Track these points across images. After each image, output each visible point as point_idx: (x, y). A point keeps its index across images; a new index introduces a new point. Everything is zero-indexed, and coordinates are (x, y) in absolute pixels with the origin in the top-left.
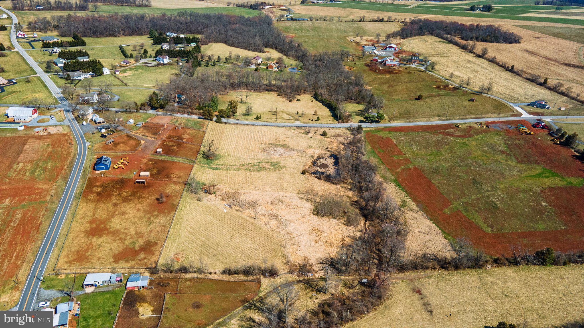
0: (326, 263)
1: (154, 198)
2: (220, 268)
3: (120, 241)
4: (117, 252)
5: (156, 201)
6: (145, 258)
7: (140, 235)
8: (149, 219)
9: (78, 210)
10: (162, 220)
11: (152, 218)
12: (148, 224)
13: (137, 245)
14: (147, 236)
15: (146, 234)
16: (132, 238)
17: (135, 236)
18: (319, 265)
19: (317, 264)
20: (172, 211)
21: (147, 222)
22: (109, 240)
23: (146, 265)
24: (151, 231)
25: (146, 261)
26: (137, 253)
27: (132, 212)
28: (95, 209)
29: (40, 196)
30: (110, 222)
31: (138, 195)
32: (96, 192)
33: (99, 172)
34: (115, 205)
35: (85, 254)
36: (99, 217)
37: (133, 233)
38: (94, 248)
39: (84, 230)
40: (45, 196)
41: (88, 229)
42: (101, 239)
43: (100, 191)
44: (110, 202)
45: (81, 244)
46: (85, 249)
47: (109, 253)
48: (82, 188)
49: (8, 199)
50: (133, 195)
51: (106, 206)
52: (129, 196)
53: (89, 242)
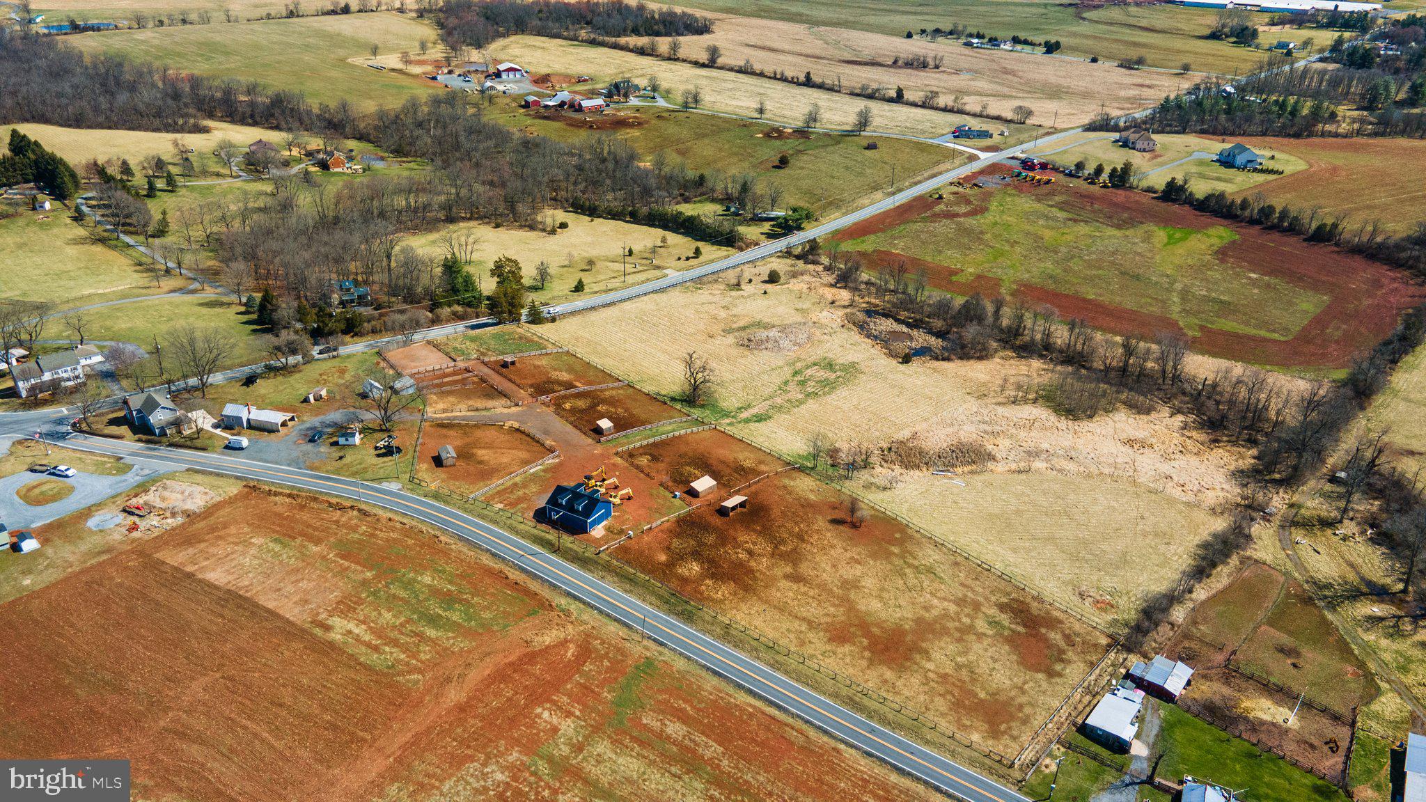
1: (822, 524)
3: (972, 638)
4: (1015, 658)
5: (844, 529)
6: (1067, 636)
7: (966, 603)
8: (910, 566)
9: (754, 634)
11: (913, 562)
12: (932, 575)
13: (1006, 624)
14: (981, 599)
15: (972, 596)
16: (971, 617)
17: (967, 611)
20: (903, 529)
21: (920, 573)
22: (952, 648)
24: (965, 585)
25: (1078, 639)
26: (1037, 637)
27: (858, 573)
28: (781, 610)
29: (601, 658)
30: (868, 613)
31: (785, 535)
32: (702, 577)
33: (598, 531)
34: (797, 578)
35: (982, 700)
36: (827, 619)
37: (952, 608)
38: (967, 679)
39: (864, 663)
40: (618, 649)
41: (867, 654)
42: (937, 655)
43: (702, 568)
44: (774, 579)
45: (926, 688)
46: (956, 692)
47: (1004, 666)
48: (645, 585)
49: (546, 715)
50: (777, 542)
51: (785, 590)
52: (776, 547)
53: (931, 675)
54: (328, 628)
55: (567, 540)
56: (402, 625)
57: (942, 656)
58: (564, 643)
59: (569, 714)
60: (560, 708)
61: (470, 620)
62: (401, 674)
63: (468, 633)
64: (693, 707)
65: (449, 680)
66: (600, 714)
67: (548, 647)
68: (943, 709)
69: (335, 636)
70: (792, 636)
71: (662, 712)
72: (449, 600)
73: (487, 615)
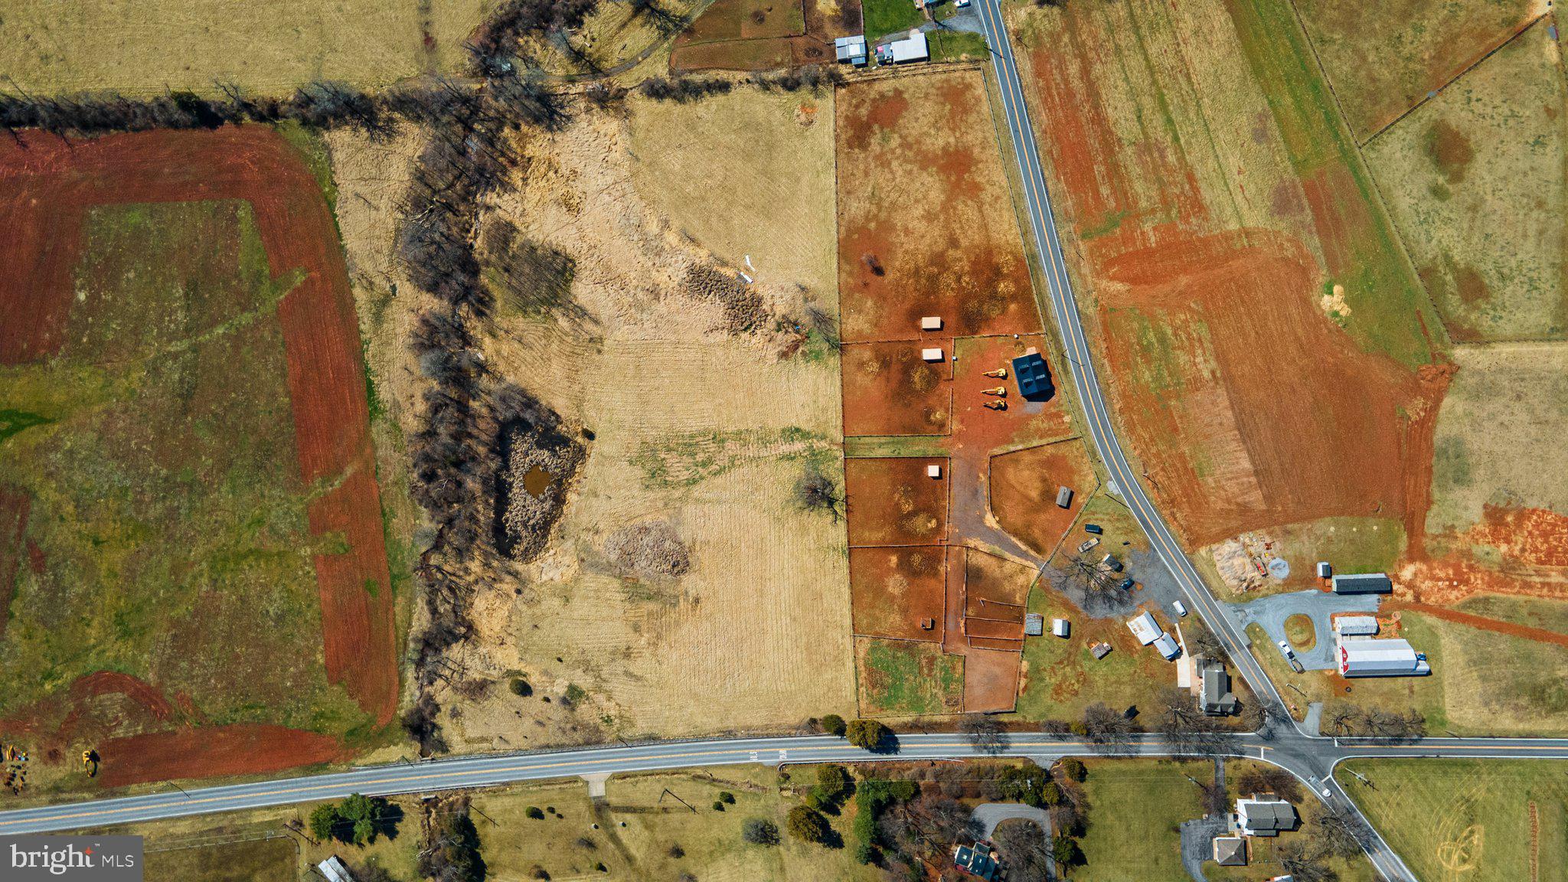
0: (561, 116)
1: (891, 276)
2: (737, 94)
3: (910, 139)
4: (904, 114)
5: (882, 263)
6: (857, 107)
7: (883, 162)
8: (880, 208)
9: (1014, 221)
10: (857, 208)
11: (874, 209)
12: (876, 193)
13: (879, 136)
14: (870, 159)
15: (873, 165)
16: (893, 151)
17: (889, 156)
18: (573, 111)
19: (577, 115)
20: (844, 239)
21: (881, 199)
22: (928, 141)
23: (851, 92)
24: (866, 174)
25: (854, 102)
26: (874, 117)
27: (915, 222)
28: (986, 225)
29: (1102, 255)
30: (944, 191)
31: (923, 281)
32: (1004, 277)
33: (1032, 351)
34: (954, 243)
35: (952, 105)
36: (969, 202)
37: (895, 164)
38: (944, 121)
39: (980, 166)
40: (1091, 254)
41: (973, 169)
42: (941, 142)
43: (999, 283)
44: (967, 250)
45: (969, 131)
46: (958, 118)
47: (917, 112)
48: (1039, 294)
49: (1153, 240)
50: (933, 279)
51: (969, 237)
52: (939, 274)
53: (958, 134)
54: (1213, 373)
55: (1053, 360)
56: (1179, 348)
57: (939, 141)
58: (1112, 279)
59: (1142, 233)
60: (1144, 240)
61: (1146, 328)
62: (1198, 313)
63: (1153, 317)
64: (1087, 197)
65: (1180, 293)
66: (1129, 223)
67: (1122, 282)
68: (975, 115)
69: (1213, 364)
70: (998, 206)
71: (1103, 204)
72: (1146, 351)
73: (1135, 325)
